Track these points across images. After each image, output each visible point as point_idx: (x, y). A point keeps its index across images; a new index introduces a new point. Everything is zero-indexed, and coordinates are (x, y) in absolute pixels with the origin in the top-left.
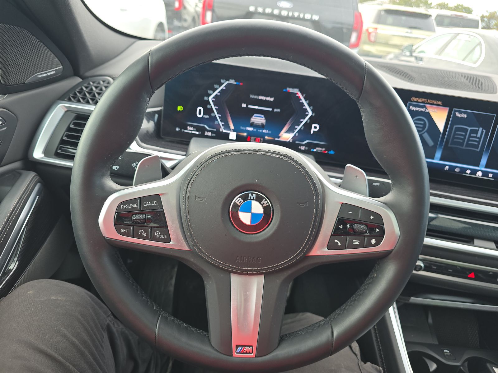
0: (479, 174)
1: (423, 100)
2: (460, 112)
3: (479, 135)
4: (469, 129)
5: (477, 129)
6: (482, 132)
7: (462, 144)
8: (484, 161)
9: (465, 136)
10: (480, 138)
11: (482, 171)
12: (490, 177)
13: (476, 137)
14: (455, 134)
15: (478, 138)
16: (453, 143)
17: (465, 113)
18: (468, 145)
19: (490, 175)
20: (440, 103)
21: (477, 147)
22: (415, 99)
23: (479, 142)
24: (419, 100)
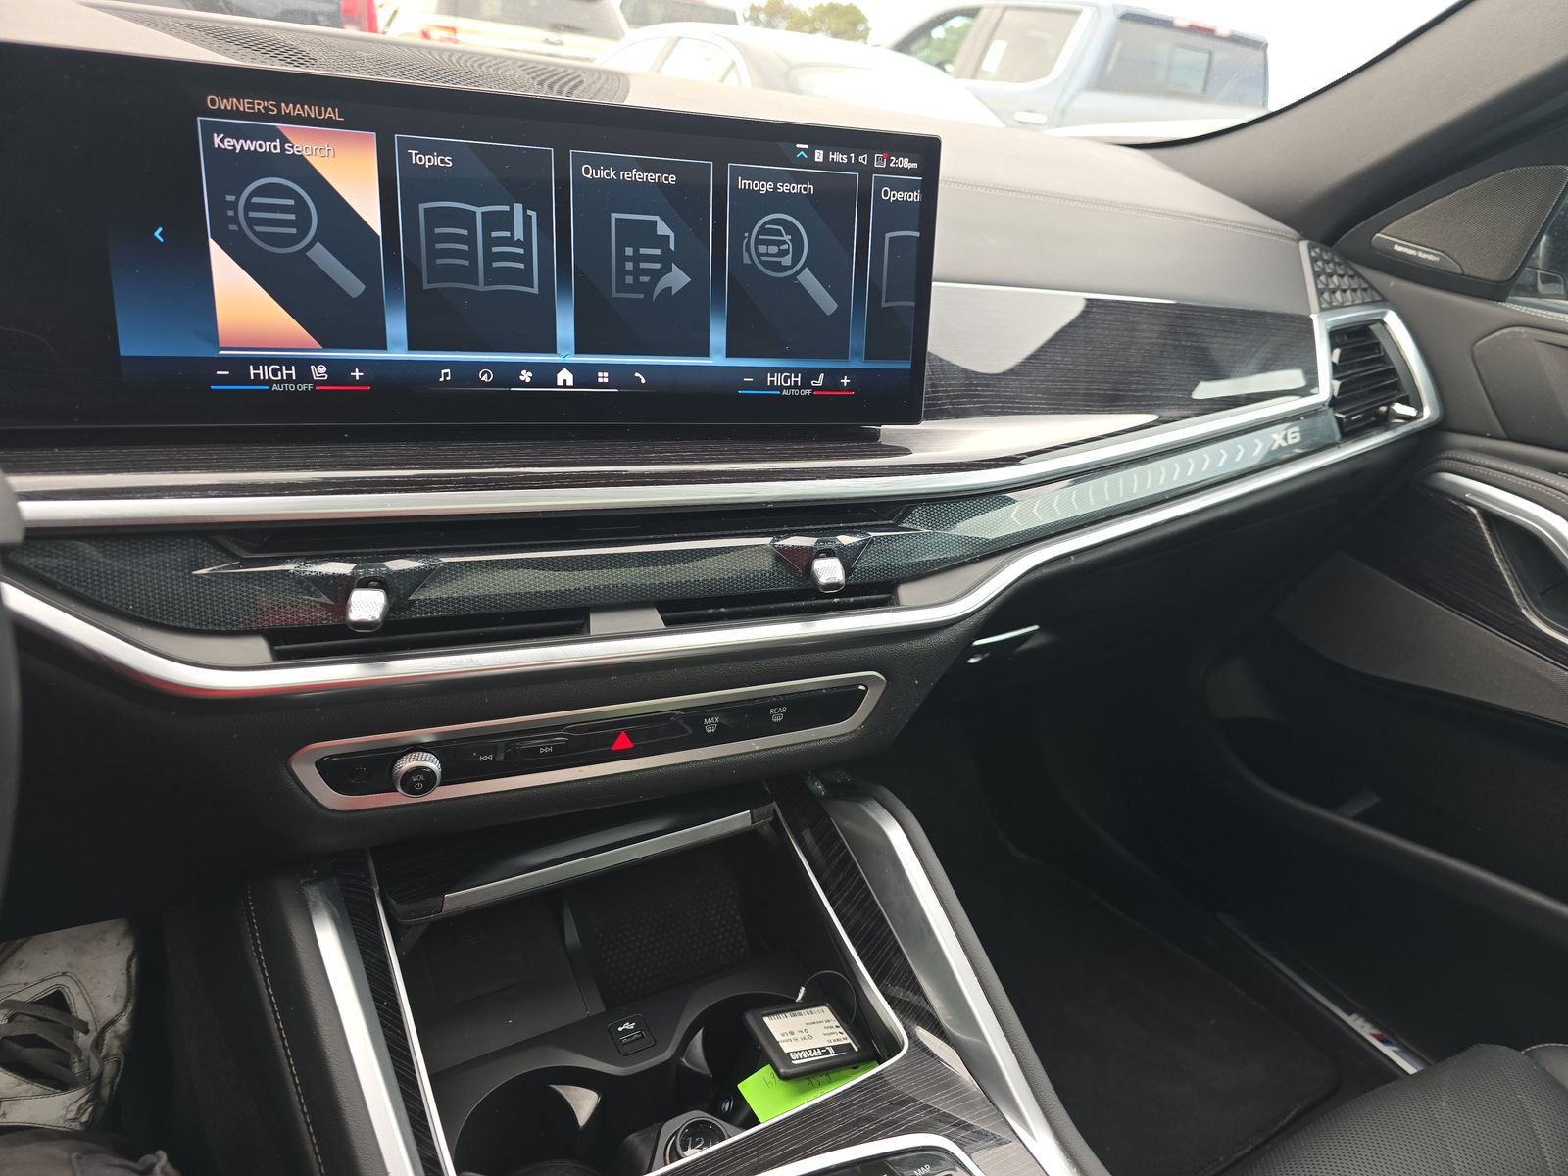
0: (565, 377)
1: (260, 105)
2: (426, 149)
3: (519, 235)
4: (479, 210)
5: (506, 208)
6: (527, 219)
7: (470, 274)
8: (565, 328)
9: (471, 240)
10: (526, 244)
11: (570, 367)
12: (603, 385)
13: (510, 242)
14: (432, 239)
15: (518, 244)
16: (437, 274)
17: (442, 150)
18: (494, 276)
19: (603, 377)
20: (330, 113)
21: (525, 277)
22: (225, 104)
23: (527, 258)
24: (243, 105)
